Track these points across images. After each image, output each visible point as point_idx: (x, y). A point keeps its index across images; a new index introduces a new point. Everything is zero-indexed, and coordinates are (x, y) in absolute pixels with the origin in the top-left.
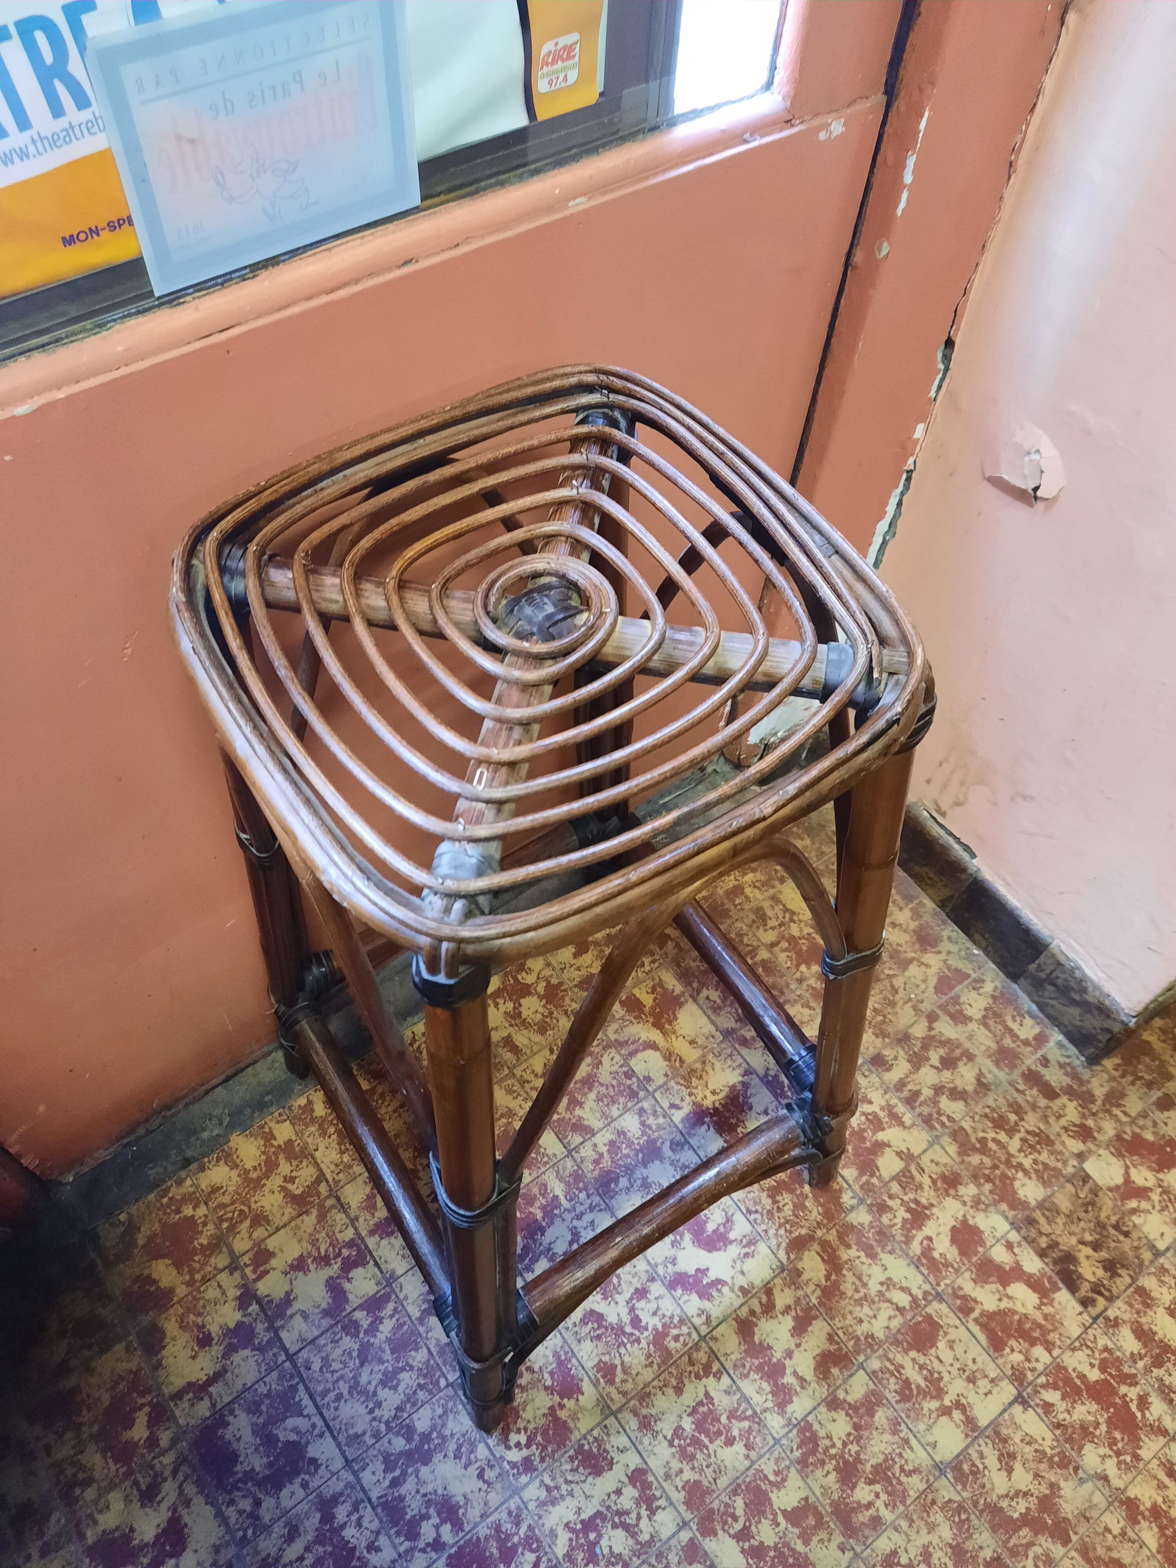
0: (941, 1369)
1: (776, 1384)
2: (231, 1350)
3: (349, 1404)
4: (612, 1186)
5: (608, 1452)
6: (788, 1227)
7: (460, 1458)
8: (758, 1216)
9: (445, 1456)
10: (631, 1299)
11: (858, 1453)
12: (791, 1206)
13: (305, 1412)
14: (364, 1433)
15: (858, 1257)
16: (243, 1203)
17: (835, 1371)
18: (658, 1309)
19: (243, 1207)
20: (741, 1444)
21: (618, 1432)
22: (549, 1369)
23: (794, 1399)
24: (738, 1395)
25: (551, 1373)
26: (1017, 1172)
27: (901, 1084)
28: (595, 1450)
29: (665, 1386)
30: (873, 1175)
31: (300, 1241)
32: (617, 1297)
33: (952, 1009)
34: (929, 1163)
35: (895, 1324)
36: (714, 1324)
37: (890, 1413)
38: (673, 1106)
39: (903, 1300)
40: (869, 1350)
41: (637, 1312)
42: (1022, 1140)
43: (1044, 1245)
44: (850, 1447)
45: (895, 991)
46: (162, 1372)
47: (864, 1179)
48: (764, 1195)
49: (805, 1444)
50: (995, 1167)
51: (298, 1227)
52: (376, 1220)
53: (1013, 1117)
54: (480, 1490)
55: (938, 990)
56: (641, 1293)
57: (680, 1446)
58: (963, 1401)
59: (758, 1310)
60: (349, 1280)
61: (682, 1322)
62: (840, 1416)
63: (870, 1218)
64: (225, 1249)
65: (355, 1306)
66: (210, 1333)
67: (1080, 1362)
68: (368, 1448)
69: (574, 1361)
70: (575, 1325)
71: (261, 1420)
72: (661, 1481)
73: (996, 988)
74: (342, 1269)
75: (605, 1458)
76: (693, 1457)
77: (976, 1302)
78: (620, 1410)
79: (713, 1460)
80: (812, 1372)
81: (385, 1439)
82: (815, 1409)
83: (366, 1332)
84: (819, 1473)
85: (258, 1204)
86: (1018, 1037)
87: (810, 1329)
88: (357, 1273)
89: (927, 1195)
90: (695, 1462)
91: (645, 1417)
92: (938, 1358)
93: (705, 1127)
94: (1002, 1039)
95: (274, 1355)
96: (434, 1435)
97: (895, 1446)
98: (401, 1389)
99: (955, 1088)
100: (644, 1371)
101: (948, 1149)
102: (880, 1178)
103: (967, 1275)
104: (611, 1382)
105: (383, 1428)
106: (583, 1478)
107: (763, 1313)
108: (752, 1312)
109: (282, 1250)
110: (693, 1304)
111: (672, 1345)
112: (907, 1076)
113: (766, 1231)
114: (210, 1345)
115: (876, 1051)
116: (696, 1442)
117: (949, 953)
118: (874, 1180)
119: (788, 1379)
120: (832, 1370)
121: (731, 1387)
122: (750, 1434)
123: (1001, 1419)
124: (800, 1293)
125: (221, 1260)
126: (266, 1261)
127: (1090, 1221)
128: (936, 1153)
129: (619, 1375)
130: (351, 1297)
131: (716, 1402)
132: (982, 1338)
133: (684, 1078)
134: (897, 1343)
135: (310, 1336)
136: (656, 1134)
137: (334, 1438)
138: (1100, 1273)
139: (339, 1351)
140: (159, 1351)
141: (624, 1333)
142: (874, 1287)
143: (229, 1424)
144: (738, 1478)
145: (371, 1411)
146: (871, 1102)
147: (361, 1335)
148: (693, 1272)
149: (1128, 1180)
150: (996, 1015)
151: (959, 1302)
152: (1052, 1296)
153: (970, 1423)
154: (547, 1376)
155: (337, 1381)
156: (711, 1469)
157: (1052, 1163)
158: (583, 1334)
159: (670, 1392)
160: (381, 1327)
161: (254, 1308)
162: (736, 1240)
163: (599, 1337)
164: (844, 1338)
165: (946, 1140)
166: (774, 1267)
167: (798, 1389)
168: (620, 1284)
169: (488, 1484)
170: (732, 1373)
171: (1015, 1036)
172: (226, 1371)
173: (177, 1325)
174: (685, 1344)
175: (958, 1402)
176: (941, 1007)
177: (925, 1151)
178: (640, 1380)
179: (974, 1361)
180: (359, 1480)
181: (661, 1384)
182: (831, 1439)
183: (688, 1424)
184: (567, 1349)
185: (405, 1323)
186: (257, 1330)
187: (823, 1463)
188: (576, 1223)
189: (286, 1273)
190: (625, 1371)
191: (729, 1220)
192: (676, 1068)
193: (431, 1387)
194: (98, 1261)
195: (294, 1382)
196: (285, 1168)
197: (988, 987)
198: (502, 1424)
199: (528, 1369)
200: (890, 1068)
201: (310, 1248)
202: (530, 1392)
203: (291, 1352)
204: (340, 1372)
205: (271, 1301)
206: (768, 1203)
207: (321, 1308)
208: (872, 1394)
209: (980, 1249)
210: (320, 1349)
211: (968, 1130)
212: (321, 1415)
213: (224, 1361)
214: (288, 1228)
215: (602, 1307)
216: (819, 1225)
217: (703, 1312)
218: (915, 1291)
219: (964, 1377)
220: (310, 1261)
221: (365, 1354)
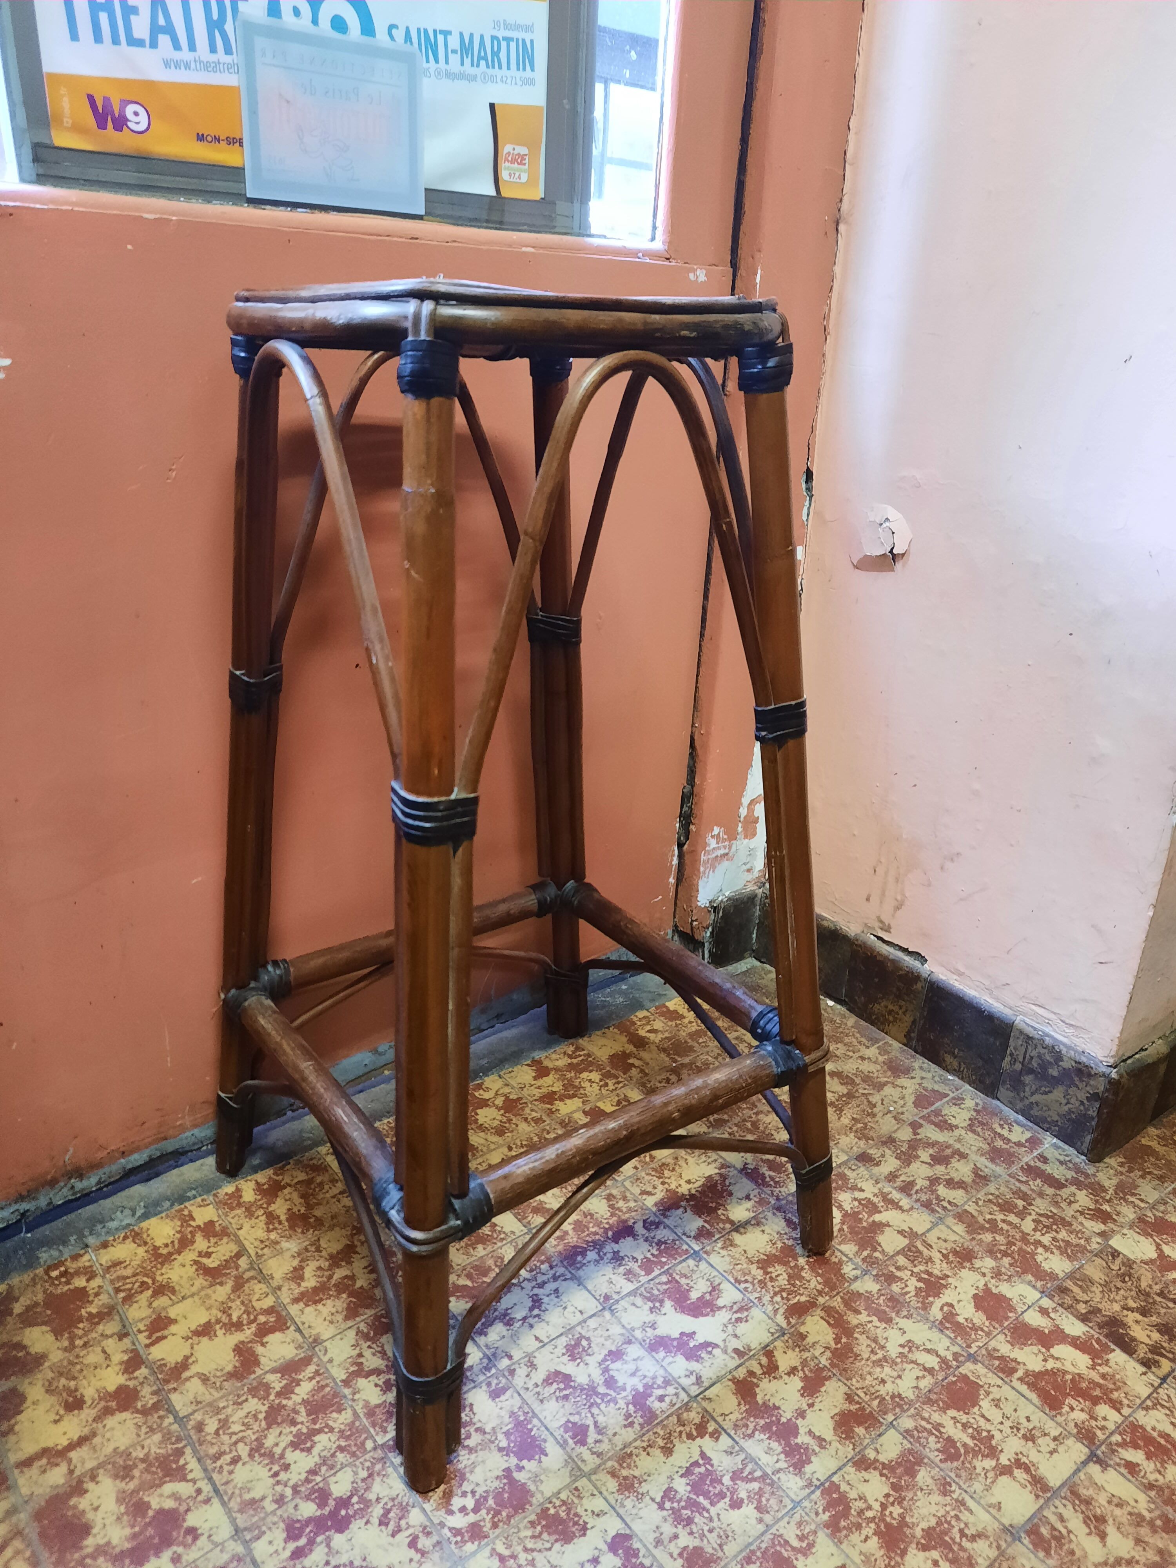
0: (989, 1427)
1: (788, 1444)
2: (107, 1412)
3: (248, 1467)
4: (579, 1258)
5: (580, 1517)
6: (785, 1295)
7: (387, 1524)
8: (749, 1286)
9: (367, 1522)
10: (605, 1360)
11: (902, 1516)
12: (785, 1276)
13: (189, 1477)
14: (263, 1498)
15: (871, 1322)
16: (147, 1276)
17: (860, 1431)
19: (145, 1279)
20: (751, 1507)
21: (593, 1495)
22: (505, 1429)
23: (813, 1459)
24: (742, 1456)
25: (507, 1434)
26: (1036, 1248)
27: (892, 1177)
28: (563, 1515)
29: (649, 1446)
30: (874, 1250)
31: (208, 1309)
32: (587, 1359)
33: (935, 1119)
34: (936, 1241)
35: (926, 1383)
36: (706, 1384)
37: (935, 1472)
38: (644, 1193)
39: (932, 1362)
40: (897, 1410)
41: (611, 1373)
42: (1034, 1221)
43: (1084, 1311)
44: (891, 1509)
45: (872, 1105)
46: (12, 1438)
47: (865, 1253)
48: (755, 1266)
49: (834, 1508)
50: (1010, 1244)
51: (208, 1296)
52: (302, 1289)
53: (1020, 1203)
54: (411, 1560)
55: (916, 1104)
56: (616, 1355)
57: (672, 1509)
58: (1024, 1459)
59: (758, 1371)
60: (263, 1345)
61: (667, 1383)
62: (874, 1476)
63: (878, 1287)
64: (117, 1318)
65: (267, 1369)
66: (82, 1396)
67: (1158, 1421)
68: (267, 1515)
69: (535, 1421)
70: (537, 1385)
71: (132, 1486)
72: (651, 1547)
73: (977, 1104)
74: (255, 1334)
75: (576, 1523)
76: (689, 1521)
77: (1019, 1363)
78: (595, 1471)
79: (716, 1524)
80: (832, 1432)
81: (291, 1505)
82: (840, 1469)
83: (279, 1394)
84: (855, 1537)
85: (165, 1276)
86: (1009, 1140)
87: (823, 1389)
88: (274, 1339)
89: (938, 1268)
90: (693, 1527)
91: (626, 1478)
92: (983, 1416)
93: (681, 1210)
94: (992, 1142)
95: (160, 1417)
96: (355, 1499)
97: (948, 1508)
98: (315, 1451)
99: (952, 1179)
100: (624, 1431)
101: (955, 1228)
102: (883, 1252)
103: (1001, 1337)
104: (583, 1442)
105: (288, 1492)
106: (548, 1545)
107: (764, 1373)
108: (751, 1373)
109: (185, 1318)
110: (679, 1366)
111: (656, 1405)
112: (898, 1170)
113: (759, 1298)
114: (81, 1409)
115: (860, 1151)
116: (692, 1505)
117: (922, 1078)
118: (877, 1254)
119: (803, 1439)
120: (856, 1430)
121: (732, 1447)
122: (761, 1496)
123: (1076, 1479)
124: (806, 1355)
125: (110, 1327)
126: (165, 1328)
127: (1131, 1290)
128: (941, 1231)
129: (592, 1436)
130: (263, 1360)
131: (715, 1462)
132: (1033, 1396)
133: (654, 1169)
134: (929, 1402)
135: (208, 1398)
136: (627, 1215)
137: (224, 1504)
138: (1156, 1336)
139: (241, 1413)
140: (13, 1417)
141: (597, 1394)
142: (893, 1350)
143: (87, 1491)
144: (750, 1544)
145: (276, 1474)
146: (862, 1190)
147: (272, 1397)
148: (676, 1335)
149: (1161, 1254)
150: (981, 1124)
151: (997, 1363)
152: (1106, 1357)
153: (1038, 1483)
154: (501, 1437)
155: (236, 1443)
156: (715, 1534)
157: (1073, 1239)
158: (546, 1395)
159: (657, 1452)
160: (297, 1390)
161: (143, 1371)
162: (725, 1307)
163: (566, 1398)
164: (867, 1398)
165: (950, 1221)
166: (772, 1330)
167: (817, 1449)
168: (590, 1346)
169: (423, 1553)
170: (732, 1433)
171: (1007, 1140)
172: (94, 1434)
173: (43, 1390)
174: (672, 1405)
175: (1017, 1461)
176: (923, 1117)
177: (928, 1230)
178: (619, 1442)
179: (1028, 1419)
180: (250, 1551)
181: (645, 1444)
182: (866, 1501)
183: (681, 1486)
184: (527, 1409)
185: (327, 1385)
186: (143, 1393)
187: (859, 1527)
188: (536, 1291)
189: (187, 1338)
190: (600, 1431)
191: (715, 1289)
192: (646, 1163)
193: (354, 1449)
195: (180, 1446)
196: (201, 1244)
197: (969, 1103)
198: (443, 1487)
199: (477, 1430)
200: (878, 1164)
201: (220, 1315)
202: (480, 1453)
203: (181, 1415)
204: (241, 1435)
205: (165, 1365)
206: (759, 1274)
207: (225, 1371)
208: (910, 1454)
209: (1011, 1315)
210: (218, 1410)
211: (975, 1214)
212: (210, 1479)
213: (95, 1425)
214: (196, 1298)
215: (569, 1368)
216: (820, 1293)
217: (692, 1373)
218: (942, 1353)
219: (1020, 1435)
220: (218, 1327)
221: (274, 1416)
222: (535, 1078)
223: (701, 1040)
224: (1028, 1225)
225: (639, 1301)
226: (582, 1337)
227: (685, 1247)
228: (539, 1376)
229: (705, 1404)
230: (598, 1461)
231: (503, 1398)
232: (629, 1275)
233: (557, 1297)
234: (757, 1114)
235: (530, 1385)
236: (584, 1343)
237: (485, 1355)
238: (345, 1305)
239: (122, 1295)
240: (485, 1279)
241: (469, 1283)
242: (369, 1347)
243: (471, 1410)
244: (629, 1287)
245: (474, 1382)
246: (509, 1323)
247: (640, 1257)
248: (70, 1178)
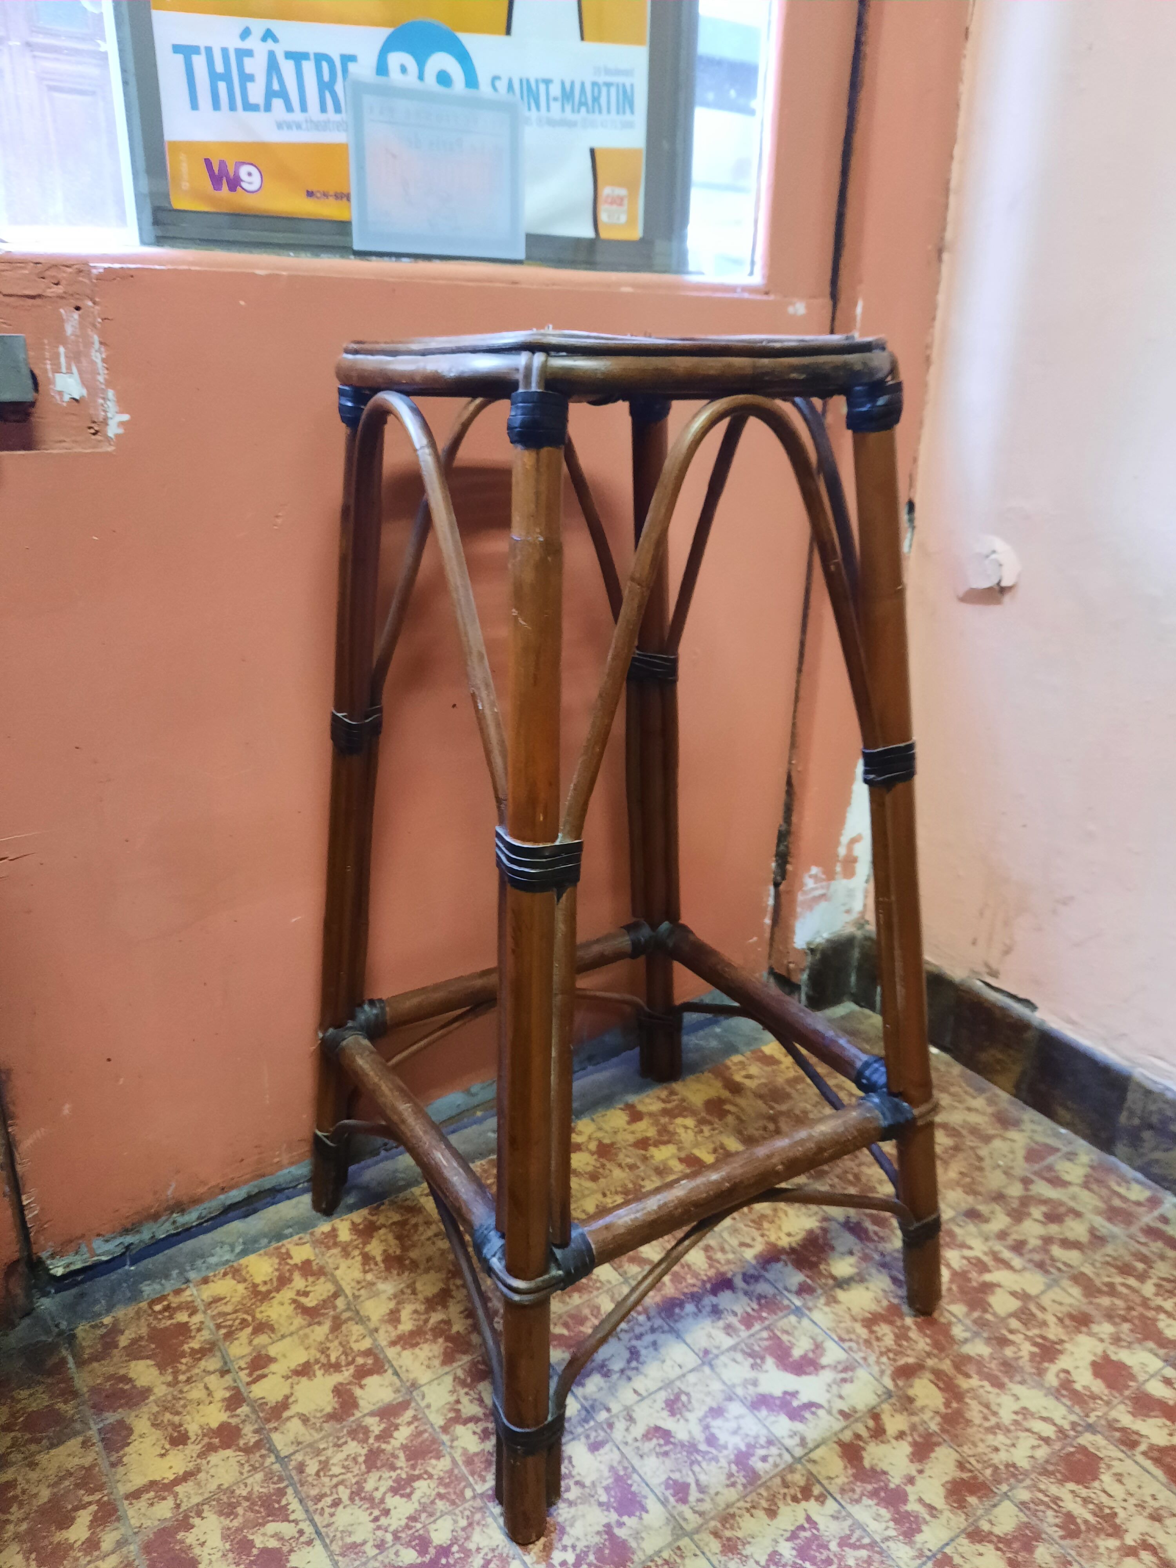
0: (1112, 1504)
1: (897, 1512)
2: (211, 1448)
3: (348, 1510)
4: (677, 1310)
6: (891, 1355)
8: (853, 1345)
10: (705, 1417)
12: (892, 1336)
13: (292, 1517)
14: (364, 1543)
15: (982, 1387)
16: (247, 1313)
17: (972, 1500)
18: (739, 1428)
19: (246, 1316)
21: (695, 1555)
22: (605, 1483)
23: (924, 1528)
24: (849, 1522)
25: (607, 1489)
26: (1158, 1313)
27: (1002, 1235)
29: (754, 1507)
30: (985, 1311)
31: (307, 1349)
32: (688, 1415)
33: (1047, 1175)
34: (1050, 1303)
35: (1042, 1453)
36: (811, 1445)
37: (1054, 1549)
38: (743, 1244)
39: (1048, 1430)
40: (1012, 1481)
41: (712, 1430)
42: (1155, 1285)
45: (980, 1159)
46: (121, 1470)
47: (975, 1315)
48: (859, 1324)
50: (1130, 1309)
51: (306, 1336)
52: (399, 1332)
53: (1140, 1266)
55: (1027, 1159)
56: (717, 1412)
58: (1151, 1541)
59: (864, 1433)
60: (362, 1387)
61: (770, 1443)
62: (988, 1549)
63: (989, 1350)
64: (218, 1354)
65: (366, 1411)
66: (187, 1431)
69: (635, 1477)
70: (636, 1440)
71: (236, 1523)
73: (1092, 1159)
74: (353, 1376)
77: (1141, 1436)
78: (697, 1531)
80: (943, 1501)
81: (392, 1551)
82: (952, 1540)
83: (378, 1438)
85: (265, 1314)
86: (1127, 1198)
87: (933, 1455)
88: (371, 1381)
89: (1054, 1332)
91: (729, 1539)
92: (1104, 1491)
93: (782, 1263)
94: (1110, 1200)
95: (262, 1456)
96: (455, 1548)
98: (416, 1497)
99: (1066, 1239)
100: (725, 1491)
101: (1070, 1291)
102: (995, 1314)
103: (1122, 1408)
104: (684, 1500)
105: (389, 1537)
107: (871, 1437)
108: (858, 1437)
109: (284, 1356)
110: (782, 1426)
111: (760, 1466)
112: (1009, 1228)
113: (865, 1359)
114: (185, 1444)
117: (1033, 1131)
118: (988, 1317)
119: (912, 1506)
120: (969, 1499)
121: (839, 1512)
122: (869, 1564)
124: (915, 1419)
125: (212, 1363)
126: (266, 1366)
128: (1056, 1294)
129: (694, 1494)
130: (361, 1403)
131: (821, 1526)
132: (1159, 1473)
133: (753, 1221)
134: (1047, 1473)
135: (308, 1439)
136: (726, 1268)
137: (326, 1546)
139: (341, 1456)
140: (122, 1447)
141: (698, 1451)
142: (1006, 1416)
143: (193, 1527)
145: (376, 1519)
146: (970, 1248)
147: (371, 1441)
148: (779, 1393)
150: (1099, 1181)
151: (1118, 1435)
153: (1166, 1566)
154: (601, 1491)
155: (336, 1486)
158: (646, 1450)
159: (760, 1514)
160: (396, 1434)
161: (244, 1410)
162: (829, 1366)
163: (666, 1454)
164: (979, 1466)
165: (1066, 1283)
166: (879, 1393)
167: (928, 1518)
168: (690, 1402)
170: (838, 1497)
171: (1124, 1198)
172: (199, 1470)
173: (149, 1423)
174: (776, 1465)
175: (1144, 1541)
176: (1034, 1173)
177: (1043, 1292)
178: (721, 1501)
181: (748, 1505)
183: (786, 1550)
184: (626, 1464)
185: (425, 1431)
186: (244, 1431)
188: (634, 1343)
189: (287, 1378)
190: (702, 1489)
191: (818, 1347)
193: (453, 1497)
194: (70, 1359)
195: (282, 1485)
196: (299, 1282)
197: (1084, 1159)
198: (543, 1540)
199: (577, 1483)
200: (987, 1221)
201: (318, 1355)
202: (580, 1507)
203: (283, 1454)
204: (341, 1477)
205: (266, 1404)
206: (863, 1332)
207: (325, 1412)
208: (1027, 1527)
209: (1131, 1384)
210: (319, 1452)
211: (1091, 1275)
212: (312, 1521)
213: (199, 1461)
214: (295, 1337)
215: (668, 1423)
216: (929, 1355)
217: (795, 1434)
218: (1059, 1421)
219: (1145, 1514)
220: (317, 1367)
221: (373, 1460)
222: (629, 1123)
223: (799, 1087)
224: (1148, 1289)
225: (739, 1357)
226: (681, 1392)
227: (786, 1302)
228: (638, 1430)
229: (810, 1466)
230: (700, 1520)
231: (602, 1451)
232: (729, 1329)
233: (656, 1349)
234: (859, 1165)
235: (630, 1439)
236: (684, 1398)
237: (583, 1407)
238: (442, 1350)
239: (223, 1331)
240: (582, 1329)
241: (565, 1332)
242: (467, 1394)
243: (570, 1462)
244: (728, 1342)
245: (572, 1433)
246: (607, 1374)
247: (739, 1310)
248: (172, 1213)
